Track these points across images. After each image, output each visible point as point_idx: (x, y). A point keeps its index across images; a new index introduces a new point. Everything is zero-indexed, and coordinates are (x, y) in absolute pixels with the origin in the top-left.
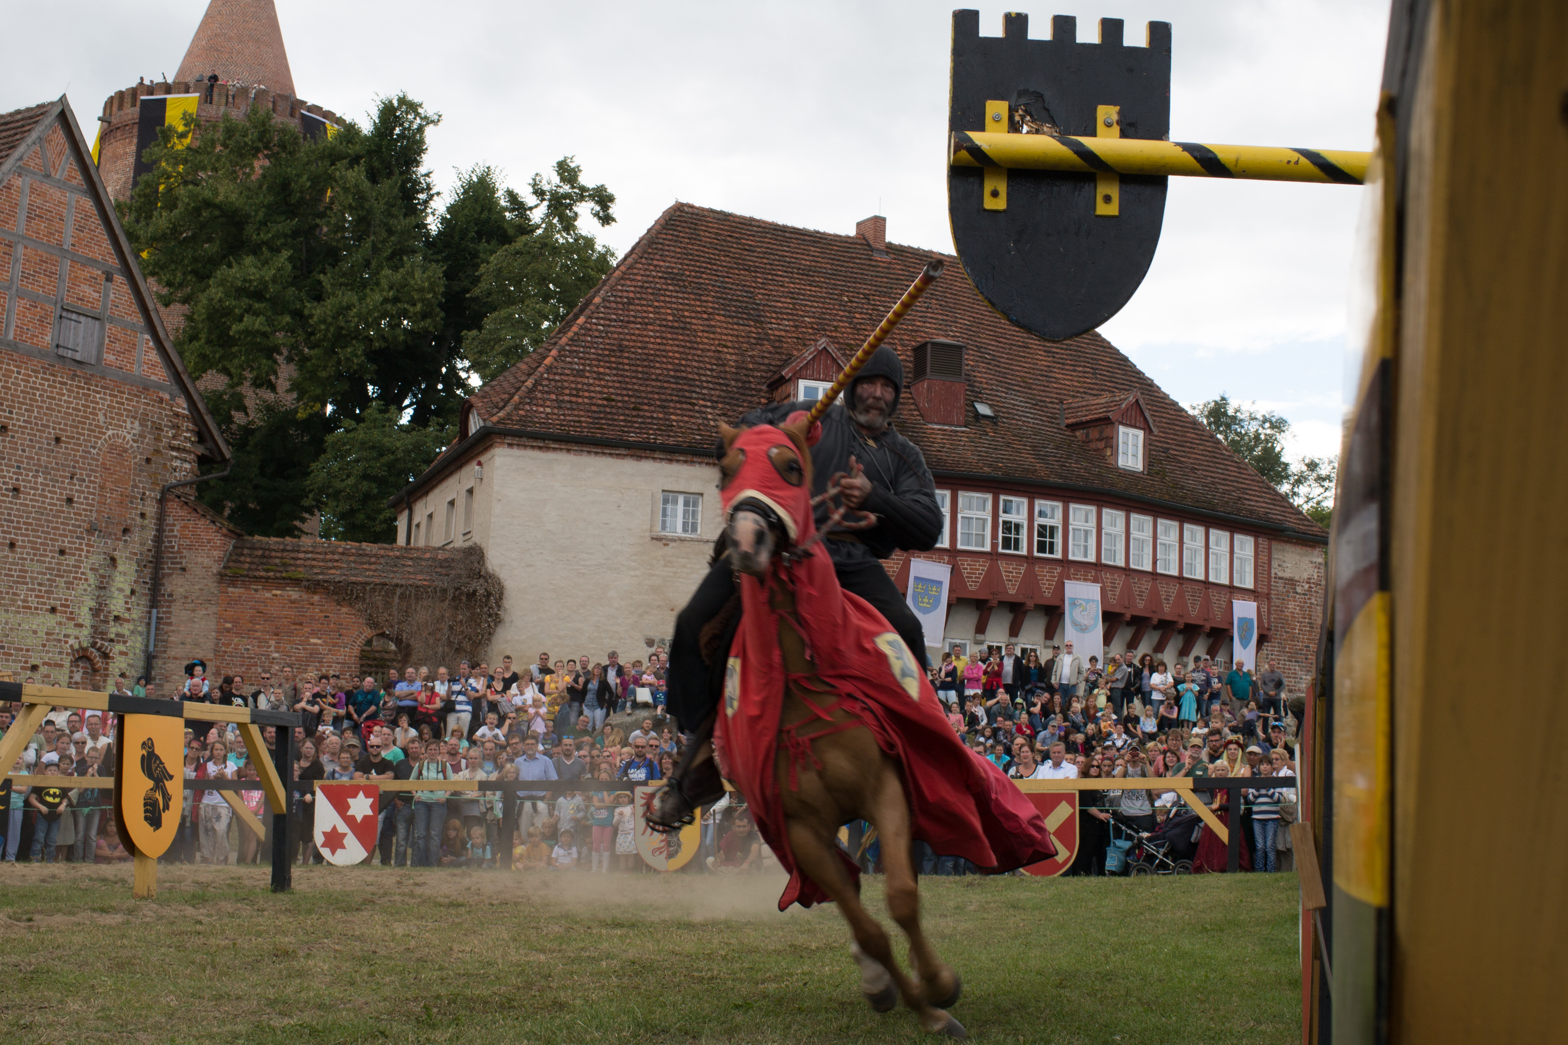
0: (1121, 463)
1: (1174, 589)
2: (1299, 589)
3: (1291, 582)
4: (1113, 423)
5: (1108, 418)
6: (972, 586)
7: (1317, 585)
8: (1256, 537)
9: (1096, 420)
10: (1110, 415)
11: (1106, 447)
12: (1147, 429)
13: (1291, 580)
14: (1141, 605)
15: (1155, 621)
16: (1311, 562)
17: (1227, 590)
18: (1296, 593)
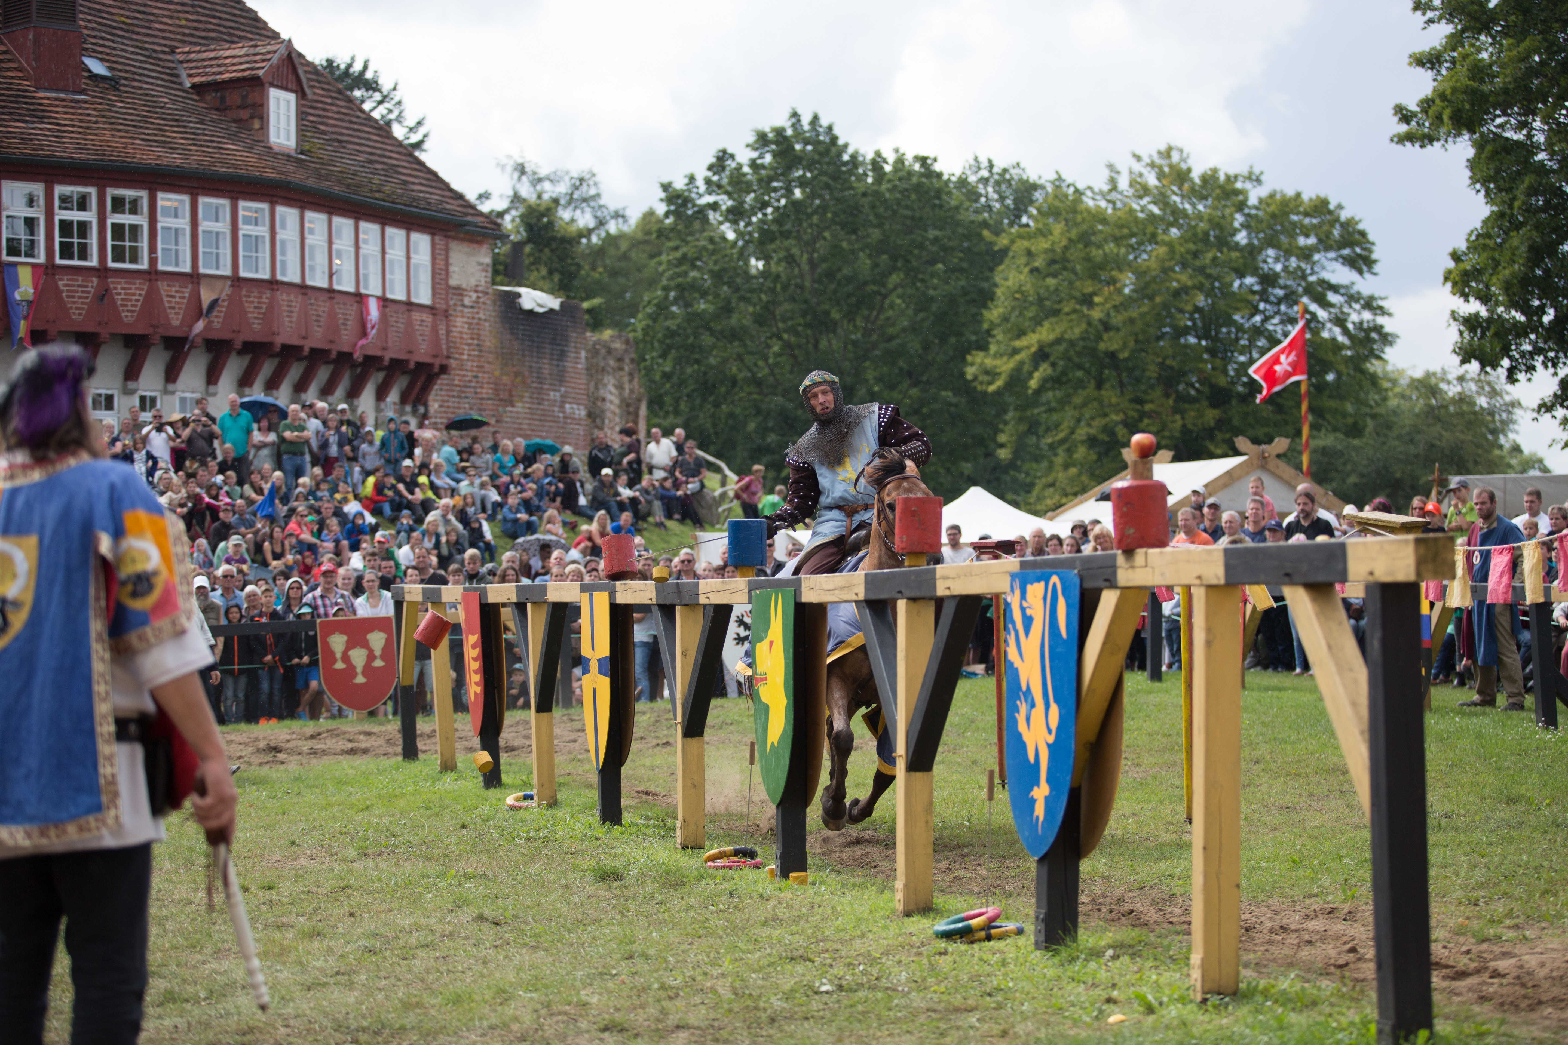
0: (274, 140)
1: (352, 311)
2: (467, 301)
3: (459, 291)
4: (263, 85)
5: (256, 79)
6: (128, 317)
7: (487, 293)
8: (433, 234)
9: (238, 80)
10: (259, 73)
11: (252, 118)
12: (301, 93)
13: (458, 288)
14: (318, 333)
16: (479, 264)
17: (404, 308)
18: (463, 306)
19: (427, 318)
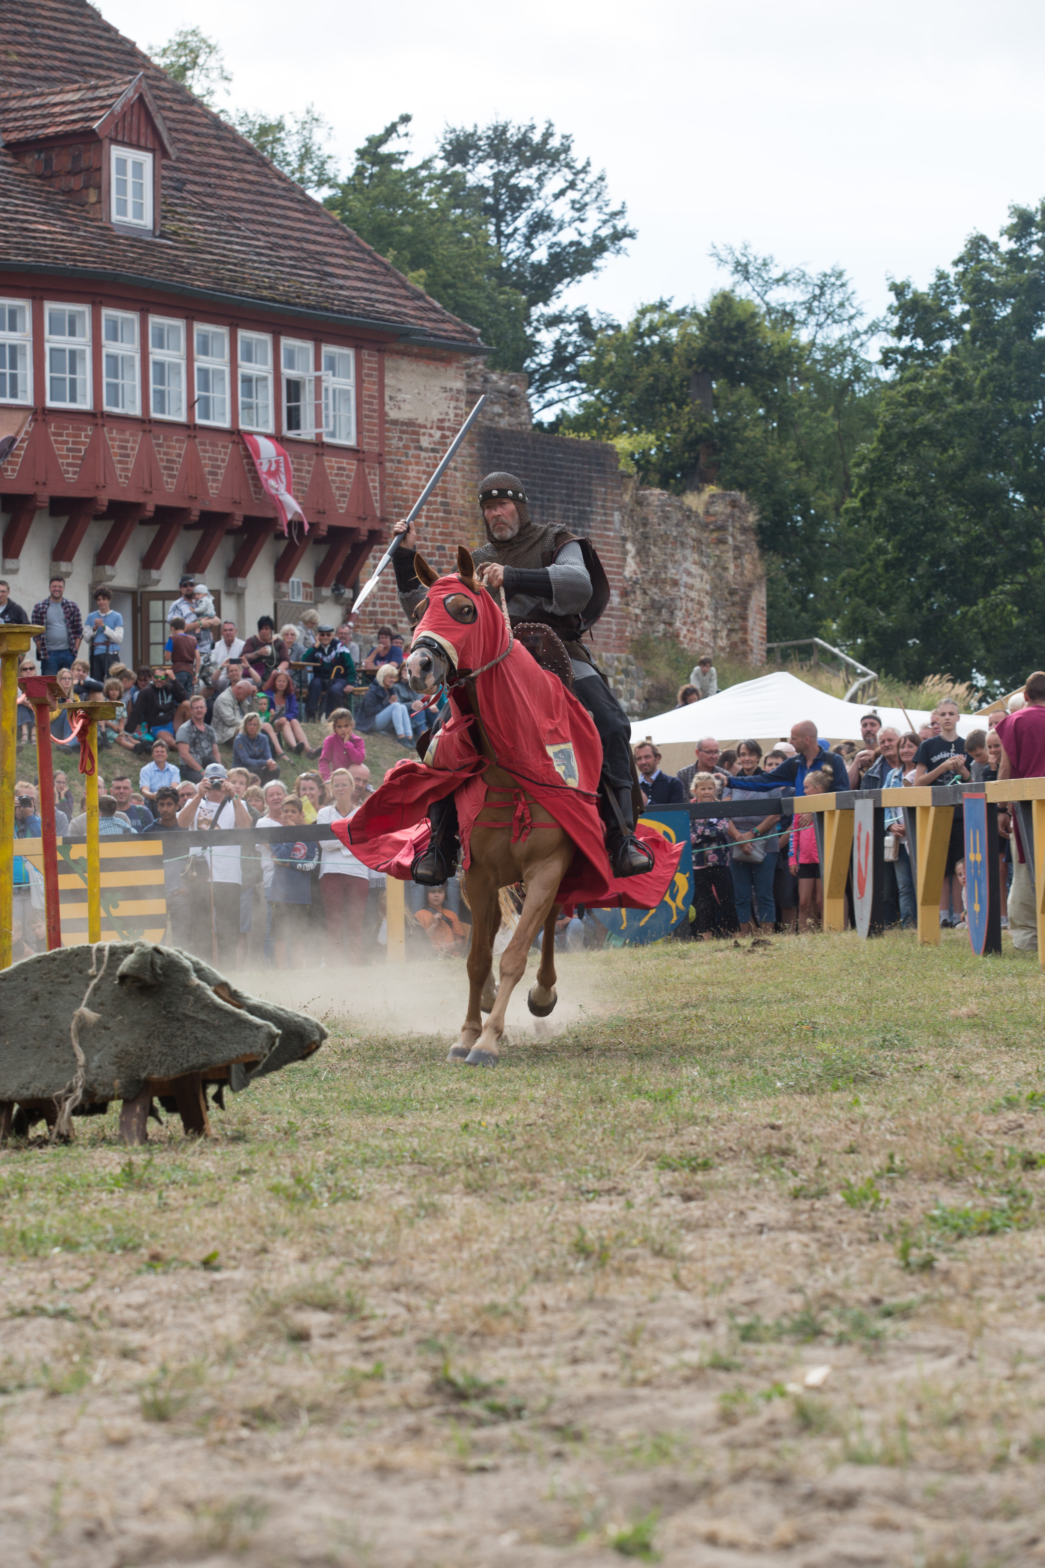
0: (115, 217)
1: (224, 453)
2: (425, 442)
3: (411, 428)
4: (100, 141)
5: (90, 134)
8: (358, 348)
9: (66, 135)
10: (95, 125)
11: (86, 187)
12: (159, 150)
13: (410, 423)
14: (170, 485)
15: (195, 516)
16: (445, 390)
17: (312, 450)
18: (420, 448)
19: (350, 465)
